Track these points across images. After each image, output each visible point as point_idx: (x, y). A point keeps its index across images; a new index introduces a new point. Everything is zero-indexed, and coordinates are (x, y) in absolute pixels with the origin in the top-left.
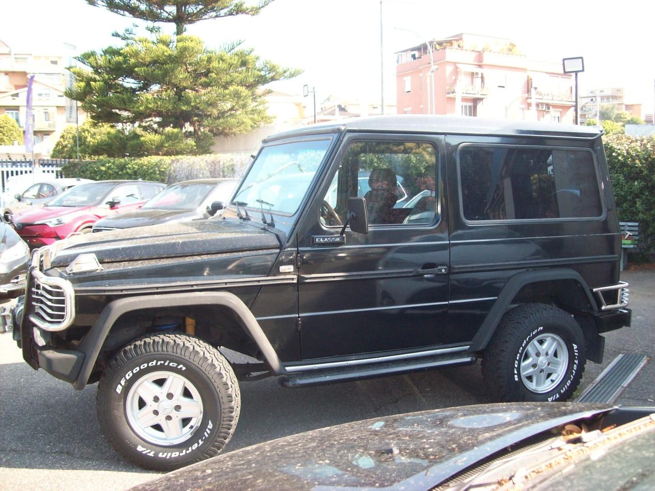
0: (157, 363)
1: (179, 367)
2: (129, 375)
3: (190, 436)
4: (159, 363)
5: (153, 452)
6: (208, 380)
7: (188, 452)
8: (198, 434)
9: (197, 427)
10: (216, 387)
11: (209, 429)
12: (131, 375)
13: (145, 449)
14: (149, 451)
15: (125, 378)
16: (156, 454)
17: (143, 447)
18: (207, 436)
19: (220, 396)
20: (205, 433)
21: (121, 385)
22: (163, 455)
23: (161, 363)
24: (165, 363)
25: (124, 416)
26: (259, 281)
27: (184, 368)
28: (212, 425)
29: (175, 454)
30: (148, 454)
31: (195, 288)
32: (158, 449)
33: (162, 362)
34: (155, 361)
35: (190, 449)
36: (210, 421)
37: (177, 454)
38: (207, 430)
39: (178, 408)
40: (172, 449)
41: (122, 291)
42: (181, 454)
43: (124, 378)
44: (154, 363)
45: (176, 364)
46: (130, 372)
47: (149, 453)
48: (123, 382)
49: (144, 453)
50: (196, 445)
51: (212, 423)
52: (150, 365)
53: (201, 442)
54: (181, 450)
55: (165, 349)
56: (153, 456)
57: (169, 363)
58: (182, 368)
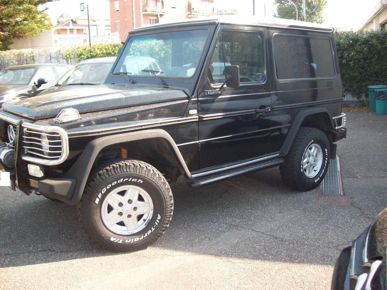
0: (123, 180)
1: (138, 181)
2: (104, 191)
3: (145, 226)
4: (124, 181)
5: (121, 240)
6: (158, 187)
7: (145, 237)
8: (150, 224)
9: (149, 219)
10: (163, 192)
11: (158, 219)
12: (105, 190)
13: (116, 239)
14: (118, 240)
15: (102, 193)
16: (124, 241)
17: (114, 238)
18: (157, 224)
19: (165, 197)
20: (156, 223)
21: (99, 198)
22: (128, 241)
23: (126, 180)
24: (129, 180)
25: (100, 219)
26: (179, 121)
27: (142, 182)
28: (160, 217)
29: (137, 239)
30: (118, 242)
31: (143, 127)
32: (125, 237)
33: (127, 179)
34: (122, 179)
35: (146, 234)
36: (159, 214)
37: (138, 239)
38: (157, 220)
39: (135, 209)
40: (134, 237)
41: (99, 133)
42: (140, 239)
43: (100, 193)
44: (122, 180)
45: (137, 180)
46: (105, 188)
47: (119, 241)
48: (100, 196)
49: (115, 241)
50: (150, 231)
52: (119, 182)
53: (153, 229)
54: (140, 236)
55: (128, 170)
56: (122, 242)
57: (132, 179)
58: (140, 182)
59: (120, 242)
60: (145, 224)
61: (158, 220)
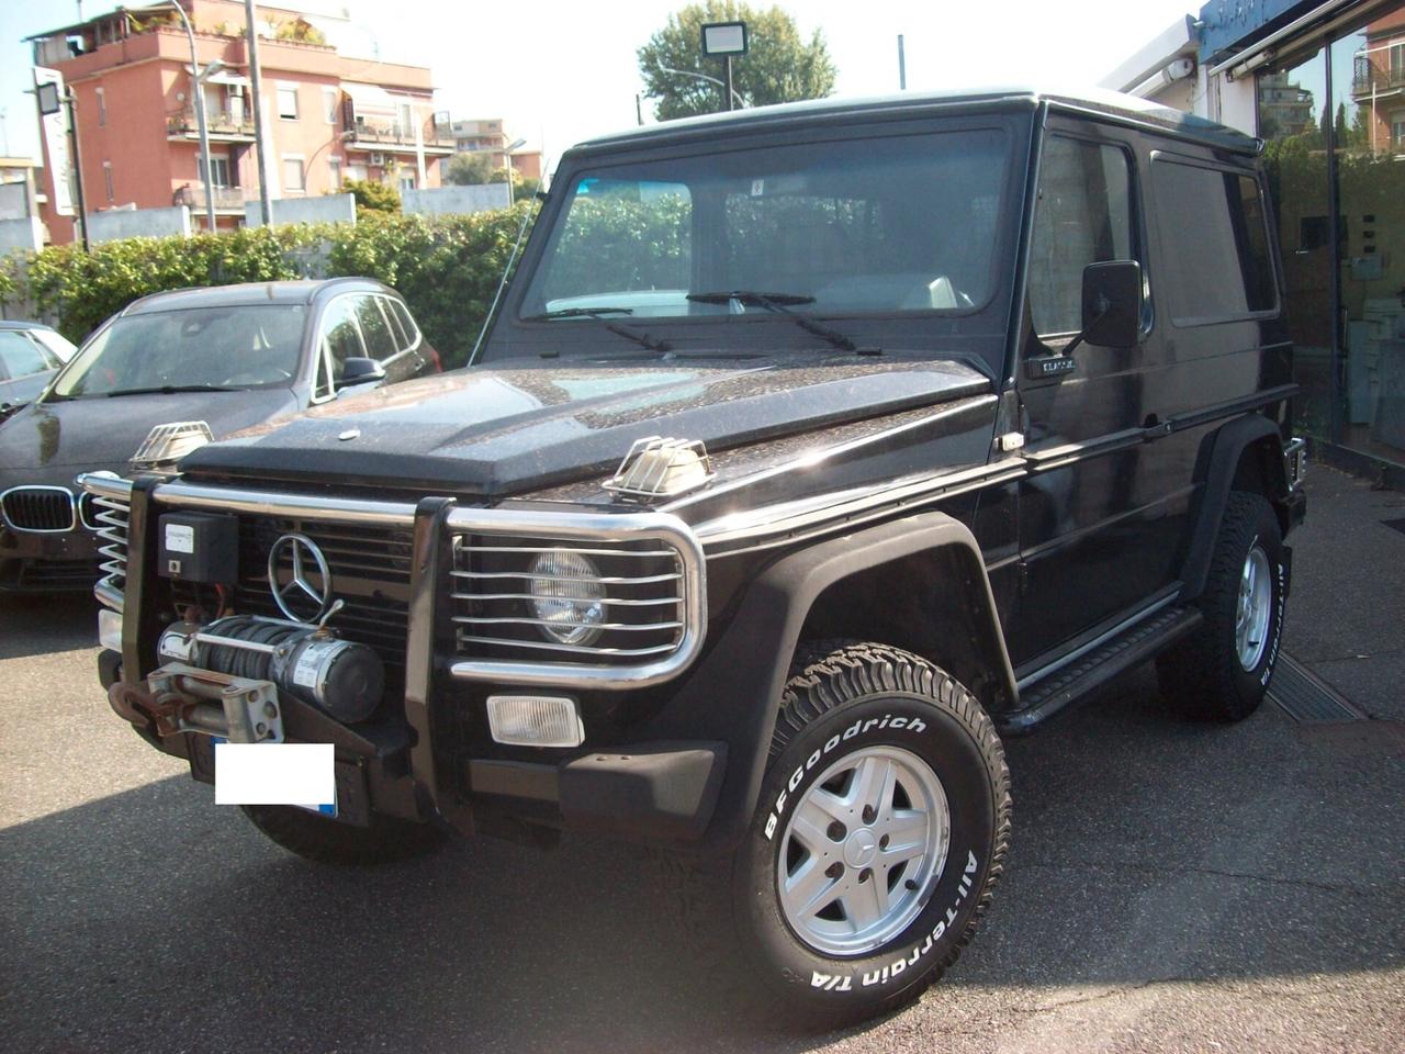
0: (862, 727)
1: (910, 727)
2: (795, 781)
3: (919, 910)
4: (866, 728)
5: (847, 980)
6: (969, 740)
7: (925, 951)
8: (940, 896)
9: (934, 878)
10: (986, 758)
11: (967, 874)
12: (800, 777)
13: (827, 978)
14: (837, 979)
15: (787, 791)
16: (857, 982)
17: (822, 973)
18: (965, 893)
19: (994, 780)
20: (961, 889)
21: (776, 813)
22: (872, 977)
23: (871, 726)
24: (879, 723)
25: (775, 903)
27: (922, 726)
28: (975, 863)
29: (899, 966)
30: (838, 989)
31: (904, 507)
32: (856, 965)
33: (875, 722)
34: (859, 723)
35: (929, 940)
36: (971, 855)
37: (902, 963)
38: (965, 878)
39: (884, 842)
40: (886, 957)
41: (790, 536)
42: (911, 962)
43: (784, 792)
44: (856, 729)
45: (905, 720)
46: (802, 767)
47: (840, 983)
48: (780, 804)
49: (828, 988)
50: (941, 926)
51: (976, 858)
52: (846, 736)
53: (951, 916)
54: (906, 950)
55: (878, 685)
56: (849, 988)
57: (890, 720)
58: (917, 727)
59: (845, 987)
60: (921, 902)
61: (970, 875)
